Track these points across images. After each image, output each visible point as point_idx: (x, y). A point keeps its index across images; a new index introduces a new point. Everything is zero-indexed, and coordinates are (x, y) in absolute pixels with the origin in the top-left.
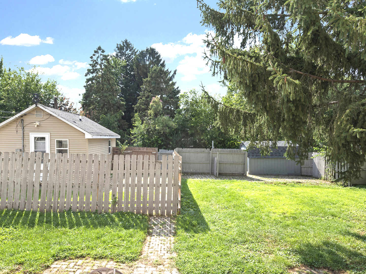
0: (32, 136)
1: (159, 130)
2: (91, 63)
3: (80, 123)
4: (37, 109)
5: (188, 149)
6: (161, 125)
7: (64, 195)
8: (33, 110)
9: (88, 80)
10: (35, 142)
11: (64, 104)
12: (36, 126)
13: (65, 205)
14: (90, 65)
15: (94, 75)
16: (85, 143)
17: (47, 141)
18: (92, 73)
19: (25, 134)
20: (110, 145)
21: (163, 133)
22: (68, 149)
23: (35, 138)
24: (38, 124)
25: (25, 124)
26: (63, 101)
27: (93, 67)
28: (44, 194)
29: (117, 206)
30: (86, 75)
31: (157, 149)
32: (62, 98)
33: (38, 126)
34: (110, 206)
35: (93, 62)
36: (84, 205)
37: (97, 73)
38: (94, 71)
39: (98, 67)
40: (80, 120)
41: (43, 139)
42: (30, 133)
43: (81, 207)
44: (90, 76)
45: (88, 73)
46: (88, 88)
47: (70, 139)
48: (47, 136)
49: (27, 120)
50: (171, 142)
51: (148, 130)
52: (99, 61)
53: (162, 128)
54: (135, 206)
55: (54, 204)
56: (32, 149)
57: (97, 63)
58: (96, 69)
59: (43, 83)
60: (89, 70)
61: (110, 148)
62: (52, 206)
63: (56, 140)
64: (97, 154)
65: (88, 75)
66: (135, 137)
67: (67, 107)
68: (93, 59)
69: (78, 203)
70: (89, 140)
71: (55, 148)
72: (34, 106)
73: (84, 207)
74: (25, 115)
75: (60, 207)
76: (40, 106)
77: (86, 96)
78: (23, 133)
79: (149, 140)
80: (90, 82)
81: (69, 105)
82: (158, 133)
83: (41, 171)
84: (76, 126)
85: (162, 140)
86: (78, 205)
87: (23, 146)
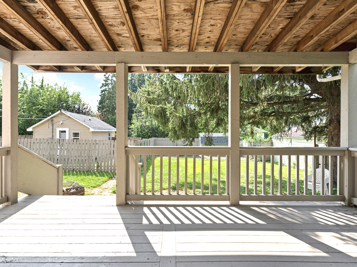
0: (58, 130)
1: (148, 126)
2: (105, 79)
3: (89, 122)
4: (61, 113)
5: (161, 138)
6: (150, 122)
7: (71, 162)
8: (59, 114)
9: (102, 91)
10: (60, 134)
11: (84, 108)
12: (60, 124)
13: (71, 168)
14: (104, 80)
15: (107, 87)
16: (90, 134)
17: (67, 133)
18: (105, 86)
19: (54, 129)
20: (110, 136)
21: (152, 128)
22: (79, 138)
23: (60, 131)
24: (61, 122)
25: (54, 122)
26: (84, 106)
27: (106, 82)
28: (60, 161)
29: (99, 168)
30: (101, 88)
31: (141, 138)
32: (84, 104)
33: (61, 124)
34: (95, 168)
35: (106, 79)
36: (81, 168)
37: (108, 86)
38: (107, 85)
39: (109, 82)
40: (90, 119)
41: (65, 132)
42: (57, 128)
43: (80, 169)
44: (104, 88)
45: (102, 86)
46: (102, 97)
47: (81, 132)
48: (67, 130)
49: (55, 120)
50: (157, 134)
51: (141, 125)
52: (110, 78)
53: (151, 124)
54: (109, 168)
55: (65, 167)
56: (58, 137)
57: (108, 79)
58: (108, 84)
59: (70, 93)
60: (103, 84)
61: (109, 138)
62: (63, 168)
63: (72, 132)
64: (89, 139)
65: (102, 88)
66: (132, 131)
67: (87, 110)
68: (106, 76)
69: (78, 166)
70: (92, 132)
71: (71, 137)
72: (59, 111)
73: (81, 169)
74: (54, 117)
75: (68, 169)
76: (63, 111)
77: (101, 102)
78: (53, 128)
79: (142, 132)
80: (103, 93)
81: (88, 108)
82: (148, 128)
83: (58, 149)
84: (85, 123)
85: (151, 133)
86: (78, 168)
87: (53, 136)
